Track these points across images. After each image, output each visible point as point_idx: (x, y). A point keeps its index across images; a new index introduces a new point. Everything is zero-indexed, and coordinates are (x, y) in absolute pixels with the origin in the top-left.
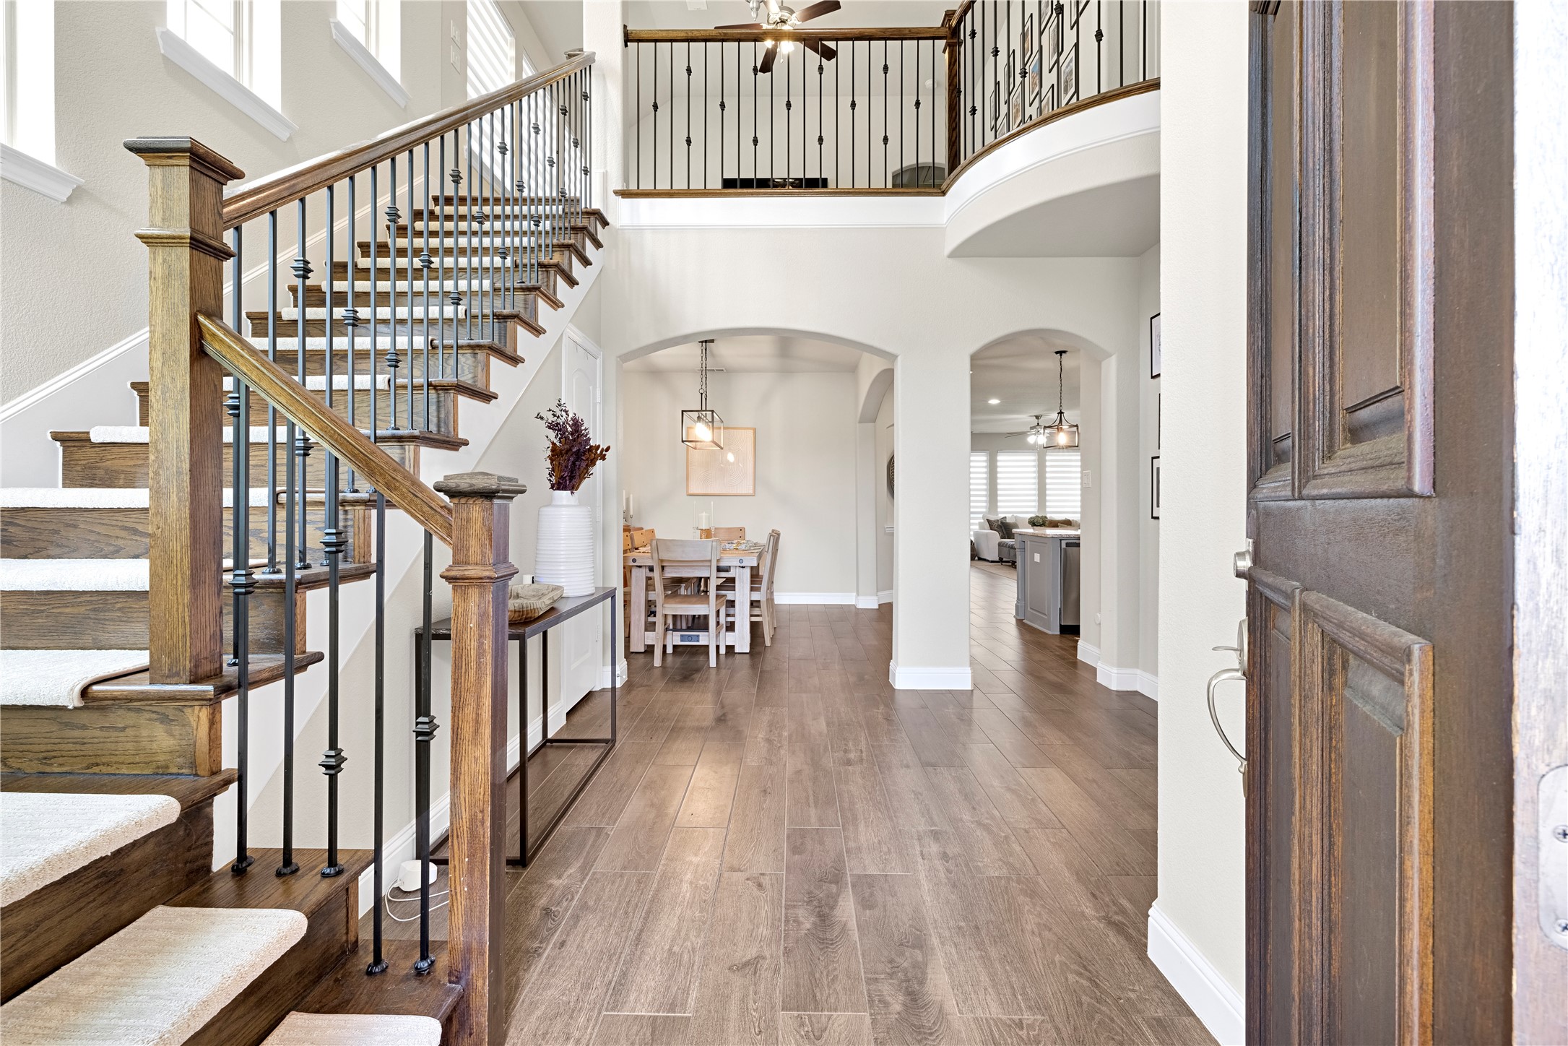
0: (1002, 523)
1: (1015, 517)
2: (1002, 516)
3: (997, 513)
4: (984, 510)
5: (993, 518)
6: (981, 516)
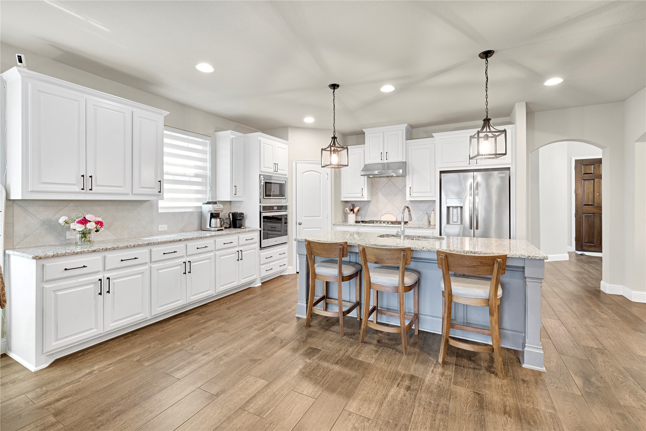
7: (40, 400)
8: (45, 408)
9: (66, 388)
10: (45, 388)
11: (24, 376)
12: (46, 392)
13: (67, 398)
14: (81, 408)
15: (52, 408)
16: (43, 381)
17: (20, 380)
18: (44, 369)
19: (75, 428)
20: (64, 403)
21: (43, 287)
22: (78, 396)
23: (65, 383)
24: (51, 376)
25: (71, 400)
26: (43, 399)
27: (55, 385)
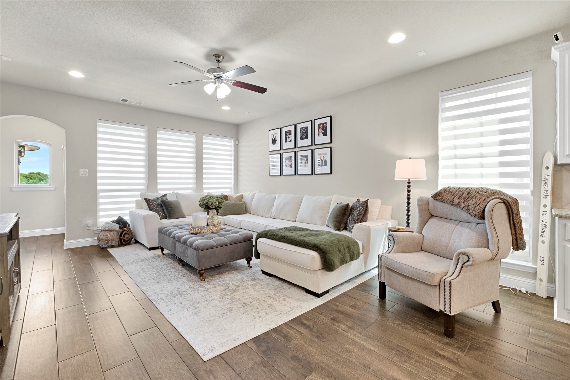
0: (162, 201)
1: (176, 194)
2: (162, 193)
3: (156, 190)
4: (142, 187)
5: (152, 196)
6: (139, 193)
7: (533, 338)
8: (530, 344)
9: (561, 346)
10: (548, 334)
11: (545, 317)
12: (545, 337)
13: (553, 352)
14: (552, 366)
15: (534, 348)
16: (553, 329)
17: (540, 318)
18: (565, 324)
19: (530, 372)
20: (545, 353)
21: (565, 246)
22: (562, 358)
23: (565, 343)
24: (563, 331)
25: (553, 355)
26: (537, 339)
27: (557, 338)
